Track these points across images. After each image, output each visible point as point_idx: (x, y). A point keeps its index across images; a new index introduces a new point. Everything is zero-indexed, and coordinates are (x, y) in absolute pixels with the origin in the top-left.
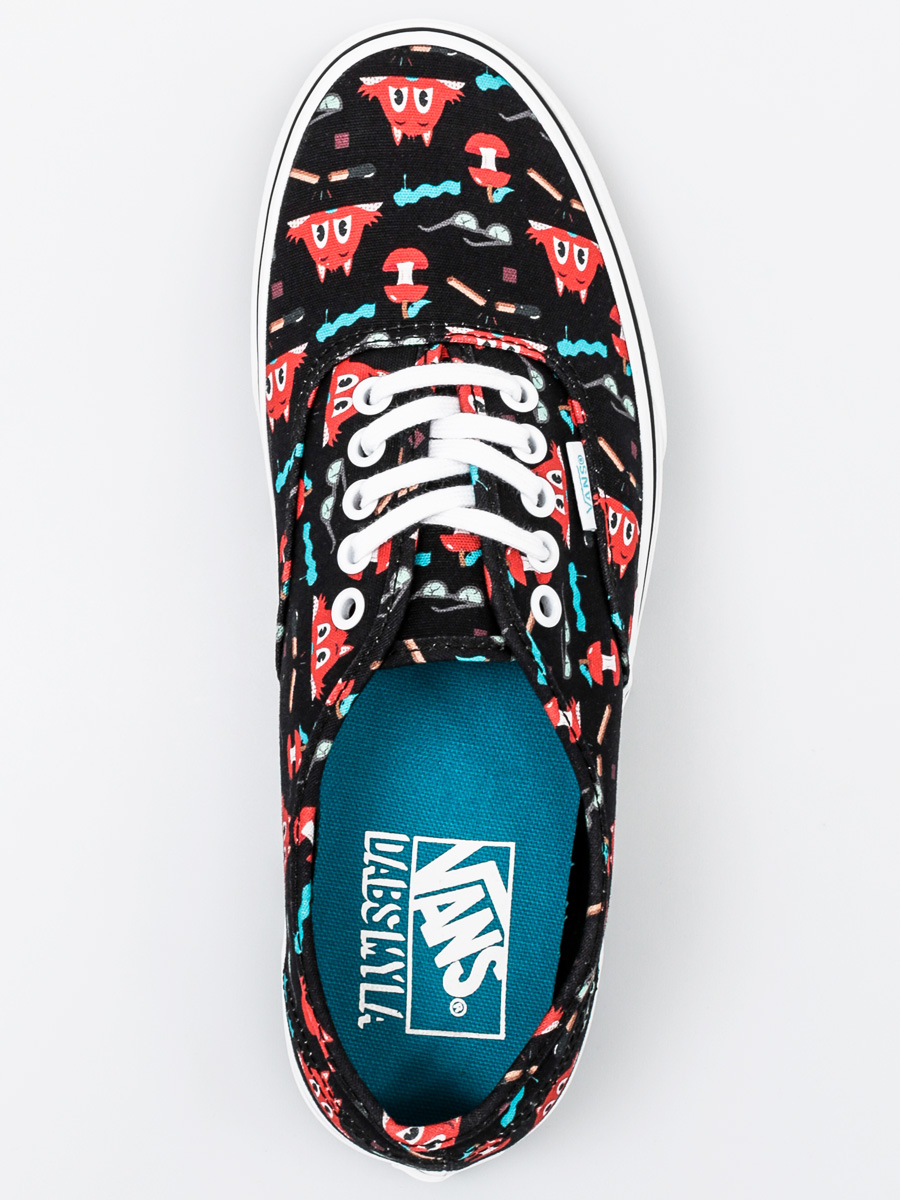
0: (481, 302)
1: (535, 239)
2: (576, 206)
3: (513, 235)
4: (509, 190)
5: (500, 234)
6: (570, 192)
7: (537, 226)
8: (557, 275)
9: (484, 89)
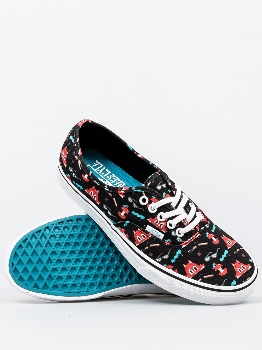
0: (199, 244)
1: (201, 265)
2: (200, 279)
3: (205, 261)
4: (213, 268)
5: (207, 259)
6: (204, 281)
7: (203, 267)
8: (192, 263)
9: (233, 281)
